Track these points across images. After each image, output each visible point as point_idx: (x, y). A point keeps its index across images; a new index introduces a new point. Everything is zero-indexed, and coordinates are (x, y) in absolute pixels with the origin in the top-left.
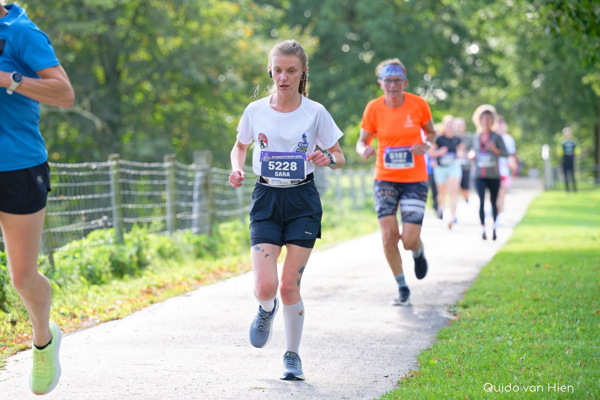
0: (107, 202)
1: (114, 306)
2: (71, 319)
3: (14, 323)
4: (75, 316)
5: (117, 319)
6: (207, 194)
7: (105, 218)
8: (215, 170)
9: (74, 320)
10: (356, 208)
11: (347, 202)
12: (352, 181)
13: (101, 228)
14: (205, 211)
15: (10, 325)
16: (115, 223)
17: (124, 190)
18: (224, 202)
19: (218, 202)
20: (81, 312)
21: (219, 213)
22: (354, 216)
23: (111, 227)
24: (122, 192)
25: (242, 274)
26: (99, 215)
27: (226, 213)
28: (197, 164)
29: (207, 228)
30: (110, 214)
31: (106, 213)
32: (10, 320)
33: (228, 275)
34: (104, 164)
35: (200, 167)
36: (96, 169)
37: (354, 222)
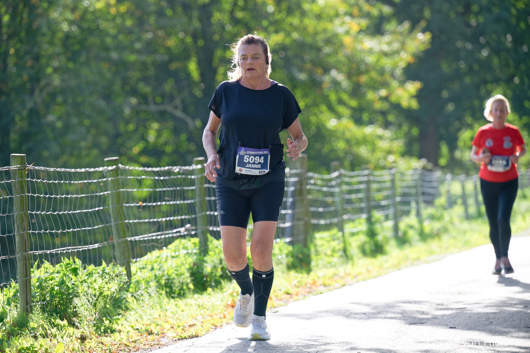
0: (191, 209)
1: (195, 322)
2: (147, 336)
3: (83, 339)
4: (151, 333)
5: (197, 337)
6: (302, 201)
7: (188, 226)
8: (310, 174)
9: (149, 337)
10: (468, 217)
11: (458, 210)
12: (463, 188)
13: (184, 237)
14: (298, 220)
15: (79, 341)
16: (199, 231)
17: (210, 196)
18: (321, 210)
19: (313, 209)
20: (158, 328)
21: (314, 221)
22: (466, 225)
23: (195, 235)
24: (208, 198)
25: (337, 288)
26: (182, 223)
27: (322, 222)
28: (291, 169)
29: (301, 237)
30: (193, 222)
31: (189, 221)
32: (79, 335)
33: (322, 288)
34: (187, 168)
35: (294, 171)
36: (179, 173)
37: (465, 232)
